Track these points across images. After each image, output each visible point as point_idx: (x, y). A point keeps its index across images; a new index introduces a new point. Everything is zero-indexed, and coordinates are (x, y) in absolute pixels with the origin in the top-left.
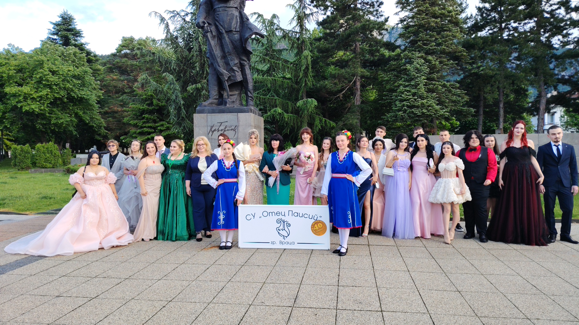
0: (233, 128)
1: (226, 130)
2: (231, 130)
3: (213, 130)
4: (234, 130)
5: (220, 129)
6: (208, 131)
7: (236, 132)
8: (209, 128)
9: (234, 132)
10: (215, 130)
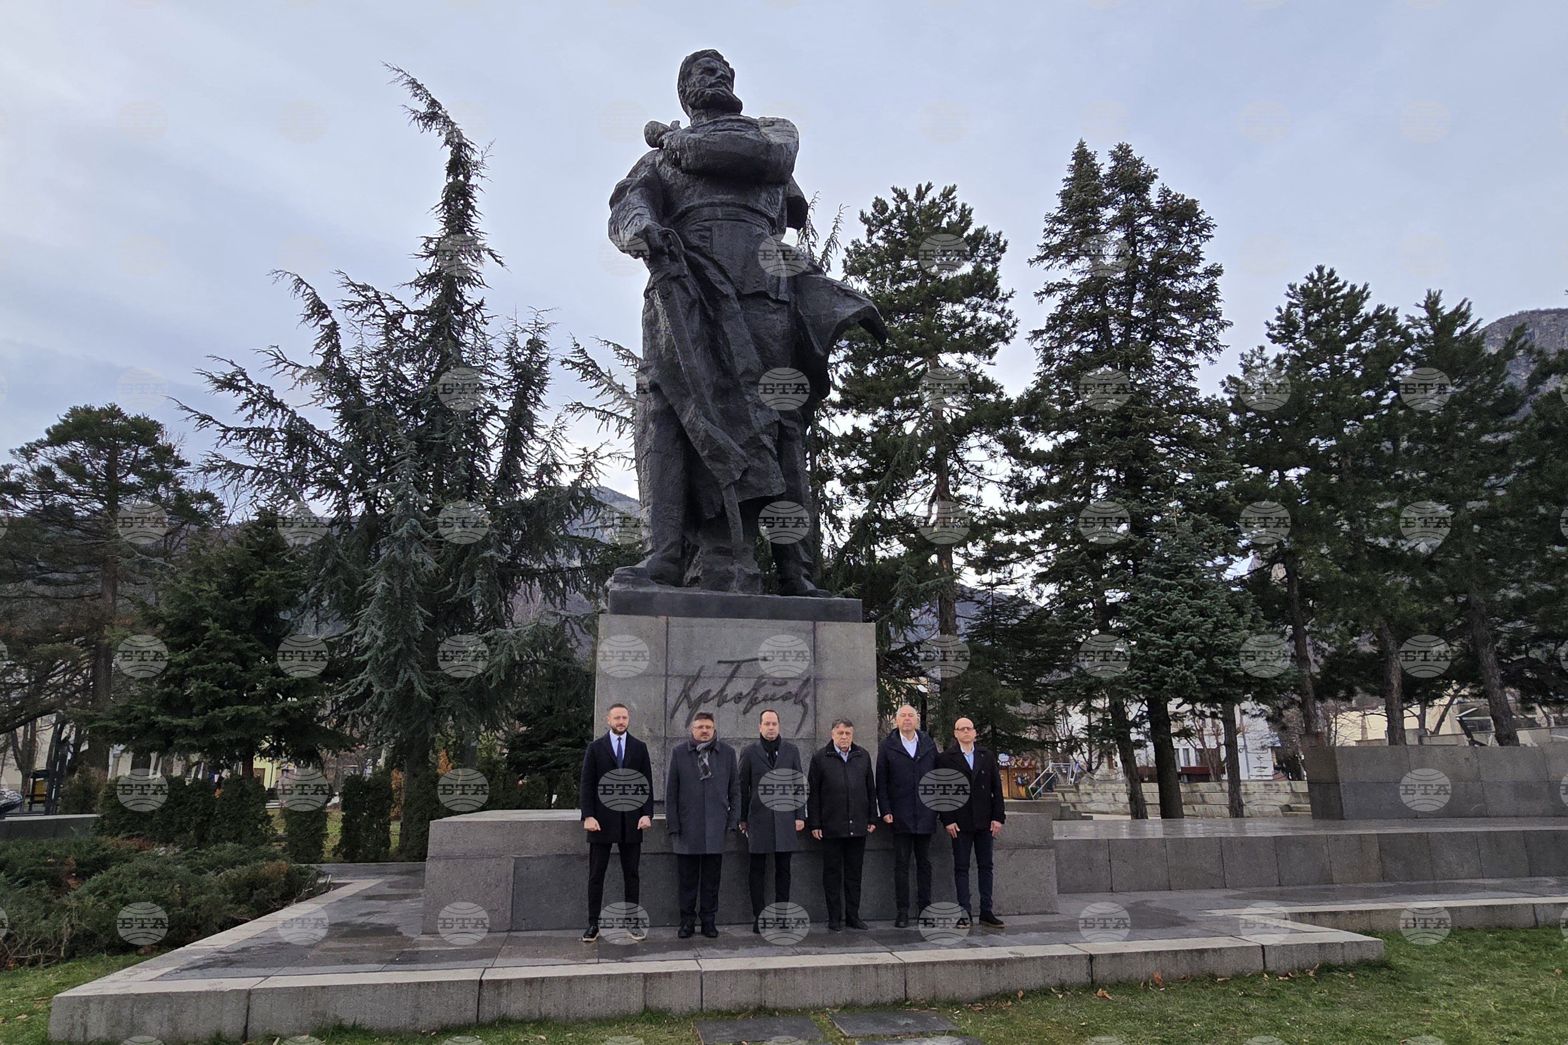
0: (793, 687)
1: (760, 696)
2: (785, 698)
3: (694, 695)
4: (798, 699)
5: (730, 692)
6: (672, 700)
7: (805, 706)
8: (677, 687)
9: (800, 708)
10: (704, 698)
